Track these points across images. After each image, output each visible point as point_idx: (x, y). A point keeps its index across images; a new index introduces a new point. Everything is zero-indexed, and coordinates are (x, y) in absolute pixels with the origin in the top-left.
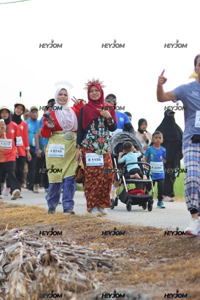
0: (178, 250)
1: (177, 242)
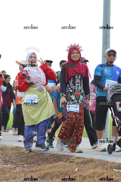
0: (34, 160)
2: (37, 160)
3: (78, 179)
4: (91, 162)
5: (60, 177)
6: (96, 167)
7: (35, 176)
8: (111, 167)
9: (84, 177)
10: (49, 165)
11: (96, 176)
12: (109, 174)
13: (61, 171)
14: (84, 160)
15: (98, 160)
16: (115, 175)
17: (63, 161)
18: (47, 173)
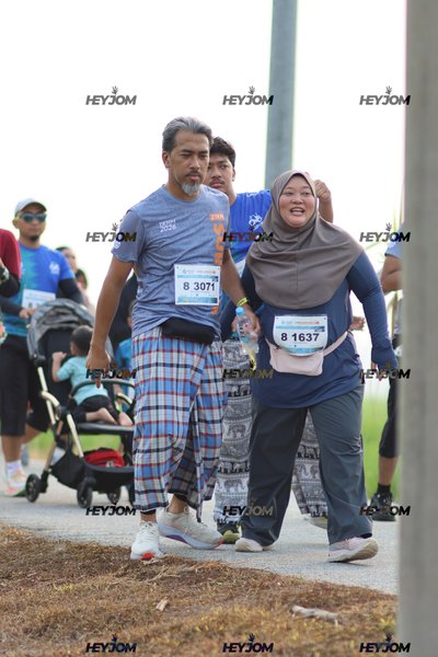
1: (10, 547)
2: (21, 565)
3: (168, 641)
4: (214, 577)
5: (101, 629)
6: (231, 598)
7: (13, 625)
8: (285, 600)
9: (187, 635)
10: (65, 587)
11: (230, 631)
12: (276, 623)
13: (105, 610)
14: (191, 568)
15: (241, 570)
16: (299, 629)
17: (115, 569)
18: (56, 615)
